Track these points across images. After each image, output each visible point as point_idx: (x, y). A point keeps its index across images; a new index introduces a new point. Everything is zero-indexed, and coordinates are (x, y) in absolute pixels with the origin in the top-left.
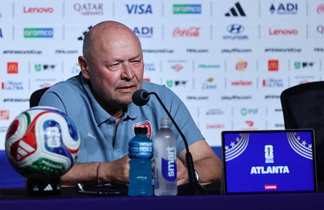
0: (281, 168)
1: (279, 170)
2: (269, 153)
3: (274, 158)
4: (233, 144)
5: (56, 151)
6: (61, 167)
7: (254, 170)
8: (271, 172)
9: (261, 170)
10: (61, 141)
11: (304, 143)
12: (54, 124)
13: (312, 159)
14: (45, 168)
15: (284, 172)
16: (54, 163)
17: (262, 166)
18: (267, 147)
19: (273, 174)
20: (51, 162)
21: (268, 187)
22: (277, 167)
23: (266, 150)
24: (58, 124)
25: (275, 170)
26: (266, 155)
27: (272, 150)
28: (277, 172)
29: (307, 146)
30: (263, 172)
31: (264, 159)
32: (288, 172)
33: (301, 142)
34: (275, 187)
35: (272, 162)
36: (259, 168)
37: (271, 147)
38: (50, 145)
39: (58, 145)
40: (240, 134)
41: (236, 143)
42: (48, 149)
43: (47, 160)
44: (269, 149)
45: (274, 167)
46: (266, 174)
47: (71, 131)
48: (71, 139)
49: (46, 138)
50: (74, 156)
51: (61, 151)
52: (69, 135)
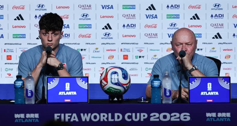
0: (215, 92)
1: (214, 93)
2: (209, 86)
3: (212, 89)
4: (193, 82)
5: (116, 84)
6: (119, 91)
7: (202, 93)
8: (210, 94)
9: (205, 93)
10: (118, 80)
11: (226, 82)
12: (116, 73)
13: (229, 89)
14: (112, 91)
15: (216, 94)
16: (115, 89)
17: (206, 92)
18: (208, 84)
19: (211, 95)
20: (114, 88)
21: (208, 101)
22: (213, 92)
23: (208, 85)
24: (117, 73)
25: (212, 93)
26: (208, 87)
27: (211, 85)
28: (213, 94)
29: (227, 83)
30: (207, 94)
31: (207, 89)
32: (218, 94)
33: (224, 82)
34: (211, 101)
35: (211, 90)
36: (205, 92)
37: (211, 84)
38: (113, 82)
39: (117, 81)
40: (197, 78)
41: (195, 82)
42: (112, 83)
43: (112, 88)
44: (210, 84)
45: (211, 92)
47: (123, 76)
48: (123, 79)
49: (111, 79)
50: (125, 86)
51: (118, 84)
52: (122, 78)
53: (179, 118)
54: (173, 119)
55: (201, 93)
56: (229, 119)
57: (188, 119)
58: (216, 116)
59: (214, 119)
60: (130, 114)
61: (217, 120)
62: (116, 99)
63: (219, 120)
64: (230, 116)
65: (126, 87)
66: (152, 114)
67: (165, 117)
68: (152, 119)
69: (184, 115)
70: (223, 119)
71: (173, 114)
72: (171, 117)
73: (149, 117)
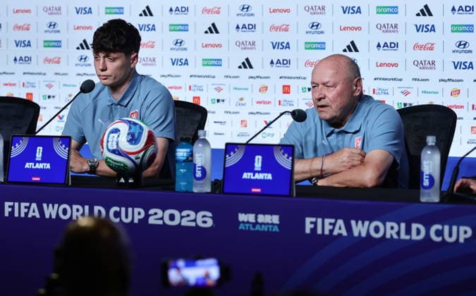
0: (266, 174)
1: (264, 176)
2: (258, 162)
3: (262, 167)
4: (232, 153)
5: (114, 152)
6: (122, 165)
7: (245, 175)
8: (258, 178)
9: (250, 176)
10: (117, 144)
11: (286, 155)
12: (116, 131)
13: (290, 169)
15: (268, 178)
16: (115, 161)
17: (251, 172)
18: (257, 157)
19: (259, 180)
20: (113, 160)
21: (254, 190)
22: (263, 174)
23: (256, 160)
24: (119, 131)
25: (261, 176)
26: (256, 164)
27: (260, 160)
28: (263, 178)
29: (288, 158)
31: (254, 166)
32: (271, 178)
33: (283, 154)
34: (259, 190)
35: (260, 169)
38: (110, 148)
39: (115, 147)
40: (239, 146)
41: (235, 153)
42: (109, 150)
43: (110, 159)
45: (260, 174)
46: (254, 180)
47: (130, 137)
48: (128, 143)
49: (108, 142)
50: (133, 157)
51: (117, 152)
52: (126, 140)
53: (195, 220)
54: (185, 223)
55: (242, 176)
56: (276, 227)
57: (210, 223)
58: (254, 221)
59: (251, 225)
60: (117, 209)
61: (256, 229)
62: (122, 180)
63: (259, 229)
64: (278, 222)
65: (136, 158)
66: (152, 211)
67: (172, 217)
68: (152, 221)
69: (204, 216)
70: (267, 226)
71: (185, 213)
72: (182, 217)
73: (147, 216)
